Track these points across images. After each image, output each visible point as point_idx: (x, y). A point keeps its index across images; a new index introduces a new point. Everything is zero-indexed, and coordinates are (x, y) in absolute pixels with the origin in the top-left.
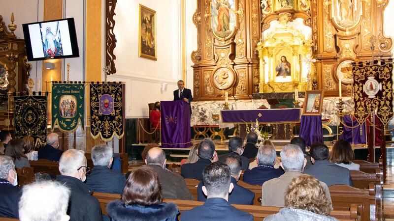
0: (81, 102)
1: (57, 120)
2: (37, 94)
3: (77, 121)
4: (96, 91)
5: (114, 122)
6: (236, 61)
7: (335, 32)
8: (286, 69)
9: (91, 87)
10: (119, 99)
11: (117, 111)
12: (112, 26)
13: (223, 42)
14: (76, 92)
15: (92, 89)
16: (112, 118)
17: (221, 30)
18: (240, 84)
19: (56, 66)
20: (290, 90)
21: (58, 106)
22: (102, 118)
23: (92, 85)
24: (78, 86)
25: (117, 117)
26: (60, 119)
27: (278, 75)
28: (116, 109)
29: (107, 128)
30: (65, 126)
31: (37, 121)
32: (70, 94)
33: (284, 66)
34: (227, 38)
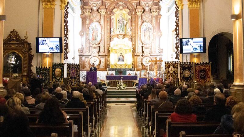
0: (63, 71)
1: (54, 78)
2: (46, 68)
3: (61, 79)
4: (69, 67)
5: (76, 79)
6: (100, 54)
7: (142, 45)
8: (122, 59)
9: (67, 65)
10: (78, 70)
11: (77, 75)
12: (66, 39)
13: (95, 46)
14: (61, 67)
15: (68, 66)
16: (75, 78)
17: (94, 40)
18: (102, 64)
19: (50, 56)
20: (124, 67)
21: (54, 73)
22: (71, 78)
23: (68, 65)
24: (62, 65)
25: (77, 78)
26: (55, 78)
27: (119, 61)
28: (77, 74)
29: (73, 82)
30: (57, 81)
31: (46, 79)
32: (59, 68)
33: (121, 57)
34: (96, 44)
